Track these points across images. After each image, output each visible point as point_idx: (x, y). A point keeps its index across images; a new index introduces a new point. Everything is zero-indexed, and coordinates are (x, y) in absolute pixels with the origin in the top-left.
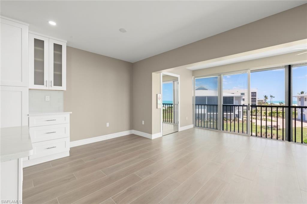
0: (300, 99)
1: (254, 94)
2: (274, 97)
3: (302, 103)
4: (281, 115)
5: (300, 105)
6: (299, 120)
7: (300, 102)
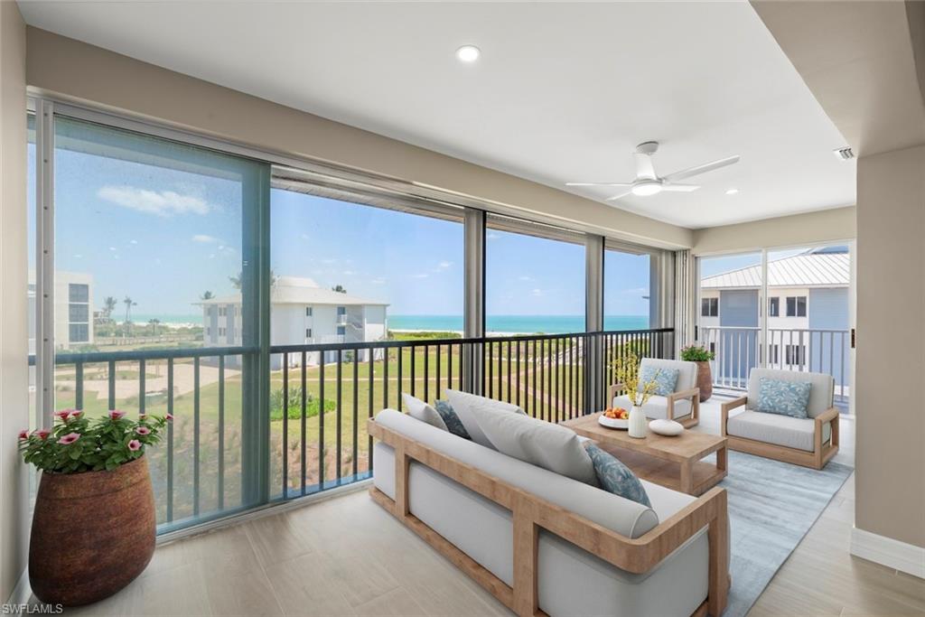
0: (209, 309)
3: (214, 320)
7: (209, 318)
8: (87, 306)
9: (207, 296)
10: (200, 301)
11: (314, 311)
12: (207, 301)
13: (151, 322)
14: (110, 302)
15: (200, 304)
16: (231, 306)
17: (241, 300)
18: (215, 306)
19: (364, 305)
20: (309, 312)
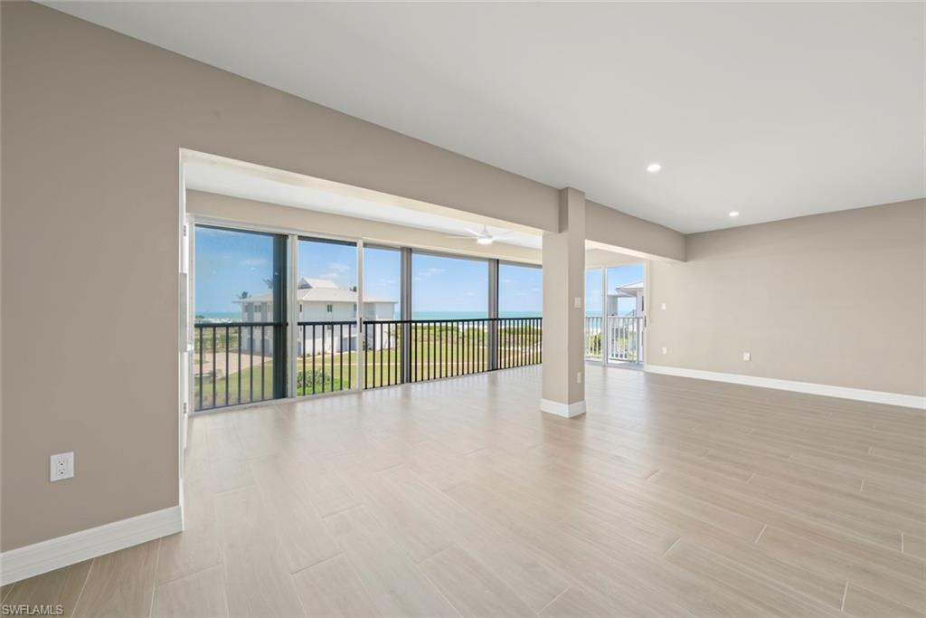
0: (246, 307)
3: (250, 316)
4: (208, 345)
5: (246, 321)
6: (257, 354)
7: (246, 314)
9: (245, 295)
10: (237, 300)
11: (334, 308)
12: (245, 300)
15: (239, 302)
16: (264, 304)
17: (272, 299)
18: (251, 304)
19: (376, 303)
20: (330, 308)
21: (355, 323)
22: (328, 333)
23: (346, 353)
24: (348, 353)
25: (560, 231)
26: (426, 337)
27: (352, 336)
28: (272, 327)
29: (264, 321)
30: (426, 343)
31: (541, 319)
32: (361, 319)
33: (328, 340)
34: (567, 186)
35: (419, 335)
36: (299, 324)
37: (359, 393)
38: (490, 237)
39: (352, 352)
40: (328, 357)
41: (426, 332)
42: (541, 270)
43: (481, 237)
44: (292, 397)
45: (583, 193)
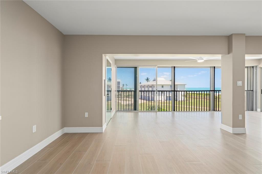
0: (140, 86)
1: (119, 83)
2: (127, 85)
8: (120, 86)
12: (141, 84)
13: (130, 89)
14: (123, 85)
18: (141, 86)
19: (178, 85)
20: (163, 87)
21: (155, 91)
22: (163, 94)
23: (168, 101)
24: (169, 101)
25: (229, 54)
26: (198, 97)
27: (170, 96)
28: (133, 92)
29: (145, 90)
30: (198, 100)
31: (221, 91)
32: (157, 90)
33: (163, 97)
34: (232, 33)
35: (195, 96)
36: (140, 91)
37: (156, 112)
38: (203, 59)
39: (170, 101)
40: (163, 102)
41: (198, 95)
42: (221, 69)
43: (198, 60)
44: (138, 110)
45: (245, 34)
